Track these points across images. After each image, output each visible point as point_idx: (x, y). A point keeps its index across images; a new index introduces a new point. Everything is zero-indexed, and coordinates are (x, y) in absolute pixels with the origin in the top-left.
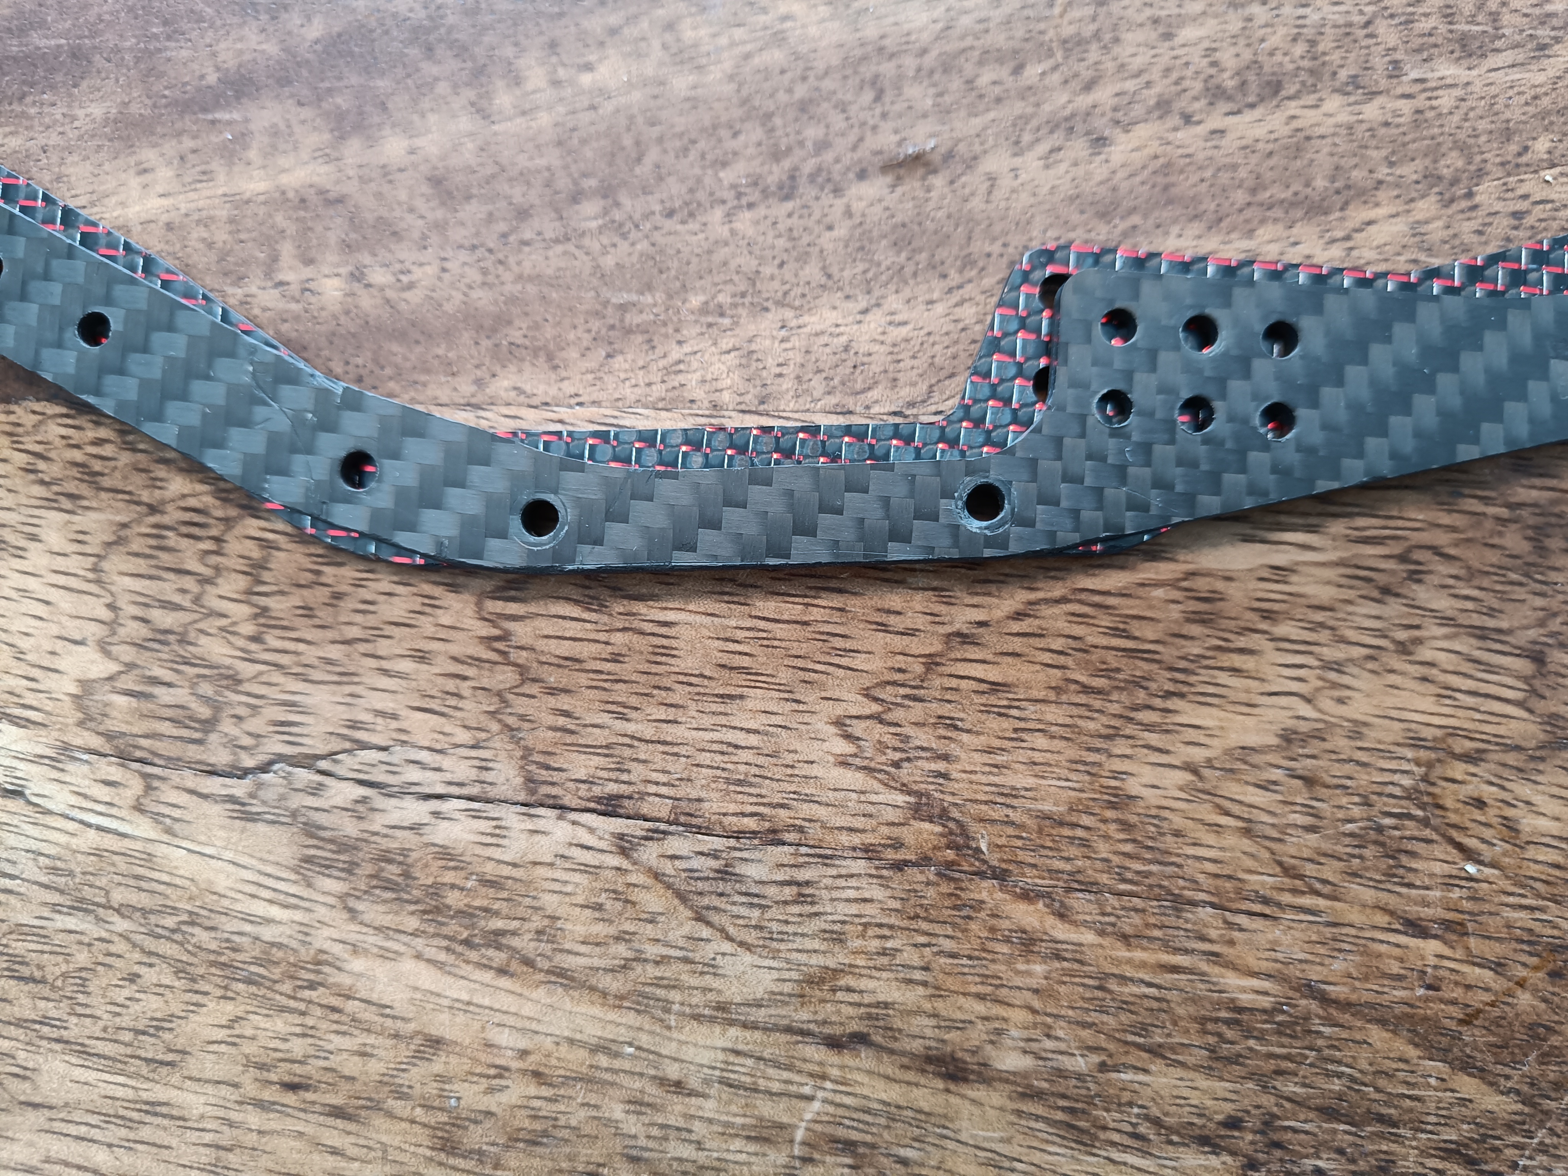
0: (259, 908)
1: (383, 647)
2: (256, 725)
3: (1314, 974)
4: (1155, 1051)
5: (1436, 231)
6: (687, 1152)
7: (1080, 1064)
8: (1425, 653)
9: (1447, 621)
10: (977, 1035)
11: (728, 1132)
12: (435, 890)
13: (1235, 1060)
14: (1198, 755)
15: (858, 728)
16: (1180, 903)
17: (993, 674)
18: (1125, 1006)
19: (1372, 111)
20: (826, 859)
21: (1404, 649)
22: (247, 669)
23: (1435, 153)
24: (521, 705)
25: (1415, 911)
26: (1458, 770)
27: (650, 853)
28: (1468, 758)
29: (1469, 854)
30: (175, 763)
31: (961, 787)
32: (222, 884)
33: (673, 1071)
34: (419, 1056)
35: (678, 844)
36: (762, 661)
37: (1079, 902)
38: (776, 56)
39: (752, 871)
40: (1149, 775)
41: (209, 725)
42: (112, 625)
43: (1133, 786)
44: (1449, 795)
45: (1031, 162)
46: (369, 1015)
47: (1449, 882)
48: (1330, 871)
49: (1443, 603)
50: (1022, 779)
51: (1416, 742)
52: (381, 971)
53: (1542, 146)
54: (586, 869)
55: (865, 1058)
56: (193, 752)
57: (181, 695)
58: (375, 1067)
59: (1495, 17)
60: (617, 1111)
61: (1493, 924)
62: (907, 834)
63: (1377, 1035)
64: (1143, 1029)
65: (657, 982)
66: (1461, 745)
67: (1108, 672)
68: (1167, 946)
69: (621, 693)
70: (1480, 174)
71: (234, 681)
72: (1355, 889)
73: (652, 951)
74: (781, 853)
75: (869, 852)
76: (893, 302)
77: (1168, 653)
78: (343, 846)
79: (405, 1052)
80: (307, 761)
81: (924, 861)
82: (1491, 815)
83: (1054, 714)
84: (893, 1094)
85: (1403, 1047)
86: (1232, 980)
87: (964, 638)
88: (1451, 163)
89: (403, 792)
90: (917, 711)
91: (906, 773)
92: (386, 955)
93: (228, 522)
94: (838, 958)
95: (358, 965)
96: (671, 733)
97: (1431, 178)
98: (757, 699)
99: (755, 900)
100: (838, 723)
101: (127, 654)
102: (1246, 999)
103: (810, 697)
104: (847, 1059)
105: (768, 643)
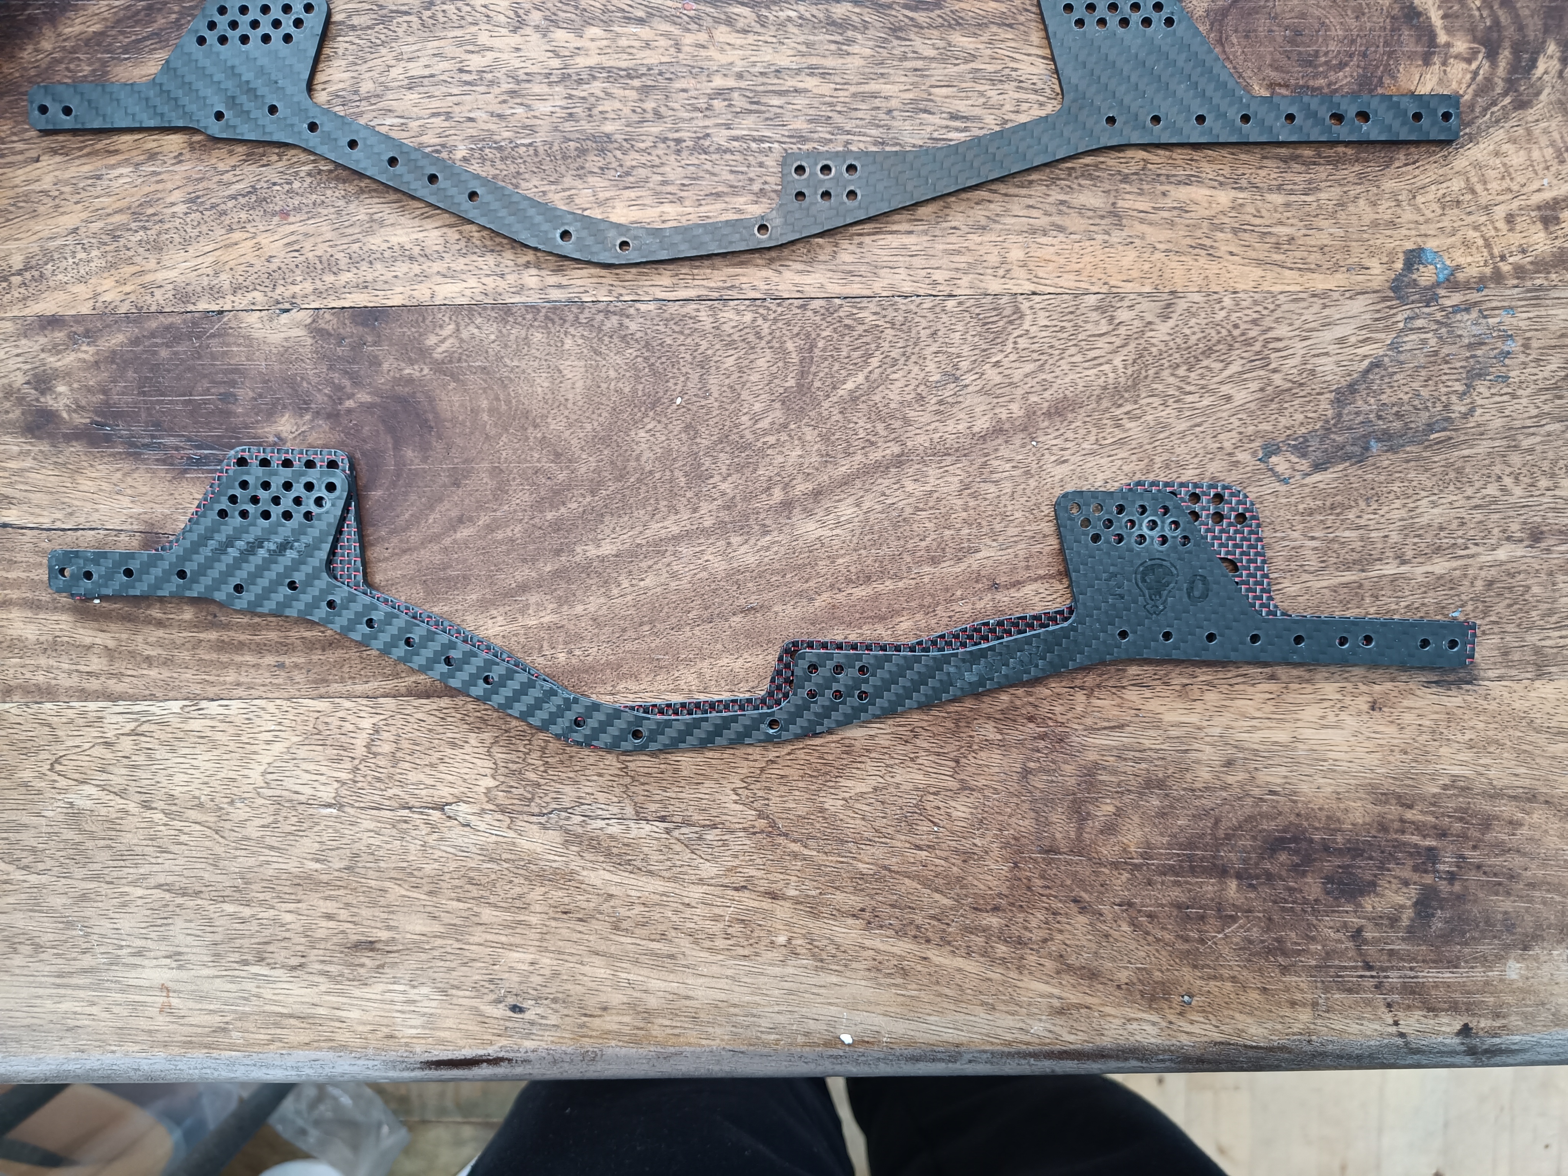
0: (551, 857)
1: (587, 772)
2: (547, 799)
3: (887, 863)
4: (837, 888)
5: (923, 624)
6: (692, 925)
7: (813, 893)
8: (919, 761)
9: (927, 750)
10: (781, 885)
11: (705, 918)
12: (608, 848)
13: (862, 890)
14: (847, 795)
15: (740, 791)
16: (843, 842)
17: (782, 773)
18: (827, 874)
19: (901, 584)
20: (732, 832)
21: (912, 760)
22: (542, 781)
23: (922, 597)
24: (633, 789)
25: (918, 842)
26: (931, 798)
27: (676, 833)
28: (934, 794)
29: (935, 824)
30: (521, 813)
31: (773, 808)
32: (539, 850)
33: (687, 901)
34: (606, 900)
35: (684, 830)
36: (709, 772)
37: (811, 843)
38: (704, 575)
39: (708, 837)
40: (831, 802)
41: (531, 800)
42: (496, 769)
43: (826, 806)
44: (928, 806)
45: (789, 607)
46: (589, 889)
47: (929, 833)
48: (890, 830)
49: (925, 745)
50: (792, 805)
51: (918, 789)
52: (592, 874)
53: (959, 593)
54: (656, 839)
55: (746, 894)
56: (526, 809)
57: (521, 791)
58: (592, 905)
59: (943, 549)
60: (670, 914)
61: (944, 846)
62: (756, 823)
63: (906, 881)
64: (833, 881)
65: (680, 873)
66: (932, 790)
67: (818, 770)
68: (839, 855)
69: (664, 784)
70: (938, 604)
71: (539, 785)
72: (899, 836)
73: (679, 863)
74: (717, 831)
75: (745, 829)
76: (746, 655)
77: (836, 764)
78: (577, 836)
79: (601, 899)
80: (565, 810)
81: (762, 832)
82: (942, 812)
83: (801, 784)
84: (756, 904)
85: (915, 884)
86: (860, 865)
87: (773, 762)
88: (928, 600)
89: (597, 818)
90: (758, 785)
91: (755, 805)
92: (594, 869)
93: (533, 735)
94: (737, 862)
95: (585, 873)
96: (681, 795)
97: (922, 606)
98: (708, 784)
99: (710, 846)
100: (734, 790)
101: (502, 779)
102: (865, 871)
103: (724, 782)
104: (740, 894)
105: (710, 766)
